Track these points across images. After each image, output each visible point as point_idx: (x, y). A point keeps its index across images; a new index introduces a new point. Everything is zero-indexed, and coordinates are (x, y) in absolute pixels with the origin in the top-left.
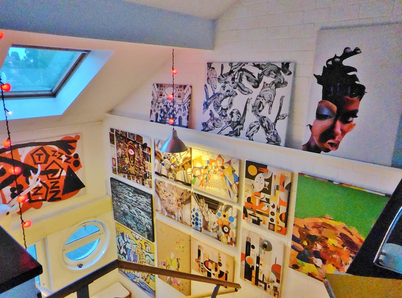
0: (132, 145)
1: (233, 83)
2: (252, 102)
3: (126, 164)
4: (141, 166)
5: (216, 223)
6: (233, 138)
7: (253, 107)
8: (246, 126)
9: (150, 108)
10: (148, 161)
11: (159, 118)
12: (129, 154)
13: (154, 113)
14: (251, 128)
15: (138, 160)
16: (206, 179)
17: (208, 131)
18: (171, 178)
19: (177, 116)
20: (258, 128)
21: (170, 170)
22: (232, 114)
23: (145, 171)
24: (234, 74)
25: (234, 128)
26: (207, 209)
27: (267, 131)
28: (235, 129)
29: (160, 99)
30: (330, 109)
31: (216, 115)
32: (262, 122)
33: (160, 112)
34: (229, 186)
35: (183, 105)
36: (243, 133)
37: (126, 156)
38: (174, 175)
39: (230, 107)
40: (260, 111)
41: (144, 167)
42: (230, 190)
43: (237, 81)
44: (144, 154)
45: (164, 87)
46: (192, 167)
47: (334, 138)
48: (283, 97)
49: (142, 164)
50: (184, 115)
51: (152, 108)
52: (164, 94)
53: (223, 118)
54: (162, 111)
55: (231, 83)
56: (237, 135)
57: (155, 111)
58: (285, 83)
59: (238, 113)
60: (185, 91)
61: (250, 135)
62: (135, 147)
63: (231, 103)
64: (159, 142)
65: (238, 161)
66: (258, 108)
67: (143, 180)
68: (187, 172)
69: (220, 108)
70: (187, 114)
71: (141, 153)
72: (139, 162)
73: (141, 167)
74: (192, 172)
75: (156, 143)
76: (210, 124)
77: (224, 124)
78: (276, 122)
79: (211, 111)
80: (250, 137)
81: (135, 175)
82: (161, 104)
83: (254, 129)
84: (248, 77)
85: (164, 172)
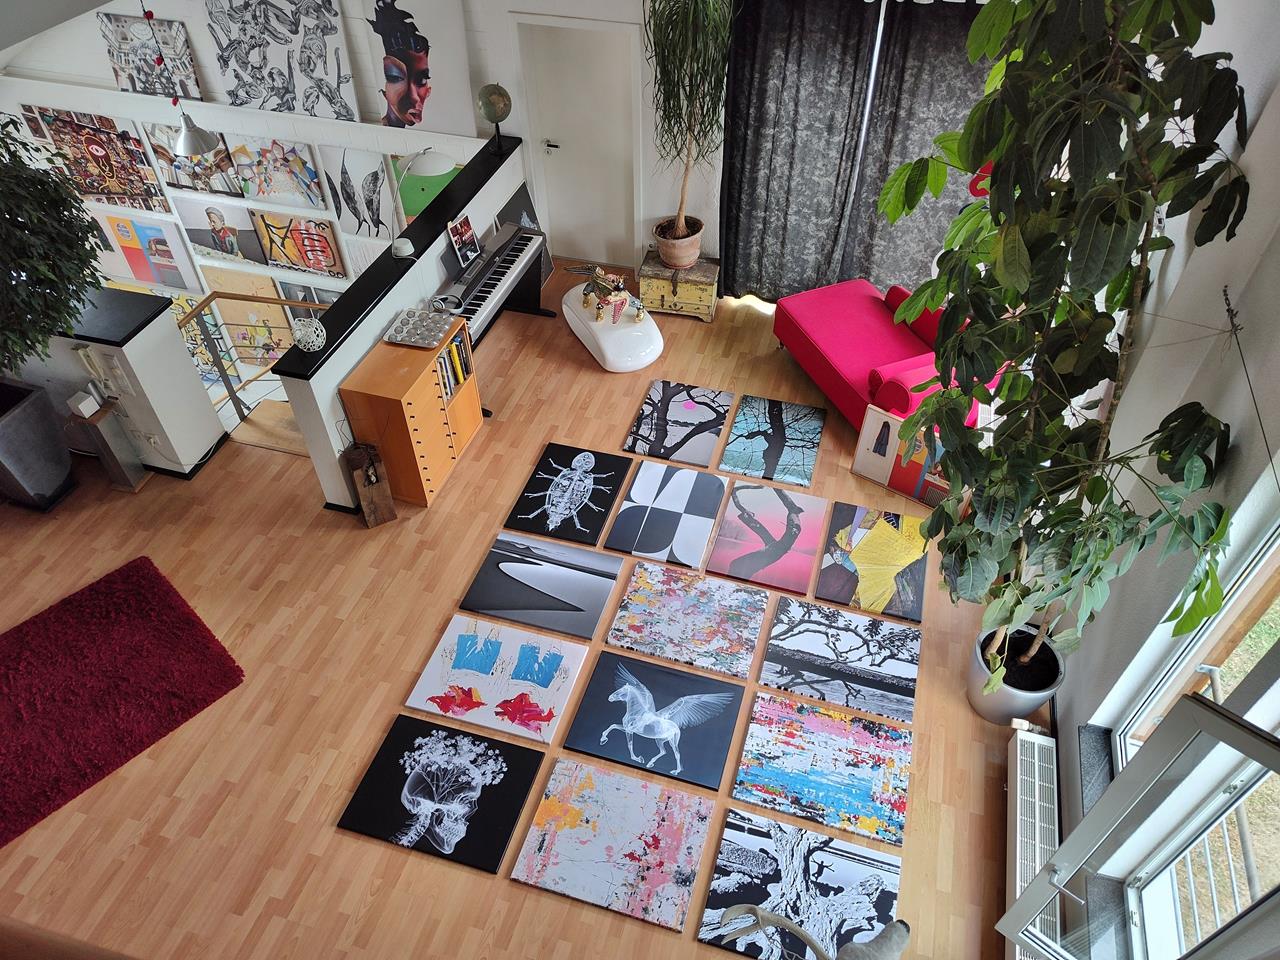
0: (95, 135)
1: (257, 24)
2: (297, 55)
3: (92, 175)
4: (131, 174)
6: (286, 114)
7: (300, 64)
8: (299, 94)
9: (110, 65)
10: (142, 162)
11: (139, 86)
12: (92, 154)
13: (124, 76)
14: (308, 98)
15: (120, 166)
16: (265, 180)
17: (241, 104)
18: (202, 189)
19: (176, 79)
20: (318, 97)
21: (195, 176)
22: (271, 74)
23: (144, 184)
24: (253, 7)
25: (282, 99)
27: (331, 101)
28: (285, 100)
29: (126, 47)
30: (401, 70)
31: (247, 78)
32: (320, 89)
33: (135, 72)
34: (304, 187)
35: (180, 59)
36: (298, 105)
37: (88, 160)
38: (207, 184)
39: (266, 65)
40: (312, 71)
41: (140, 177)
42: (309, 192)
43: (261, 20)
44: (129, 152)
45: (125, 21)
46: (235, 165)
47: (414, 107)
48: (337, 50)
49: (131, 171)
50: (188, 77)
51: (114, 63)
52: (130, 36)
53: (259, 82)
54: (139, 70)
55: (253, 25)
56: (291, 109)
57: (123, 70)
58: (334, 29)
59: (281, 74)
60: (173, 33)
61: (310, 108)
62: (101, 140)
63: (265, 58)
64: (154, 126)
65: (306, 148)
66: (307, 66)
67: (145, 200)
68: (228, 176)
69: (250, 68)
70: (193, 76)
71: (121, 151)
72: (123, 167)
73: (131, 178)
74: (237, 173)
75: (149, 129)
76: (242, 93)
77: (265, 93)
78: (338, 86)
79: (235, 71)
80: (310, 111)
81: (125, 194)
82: (131, 57)
83: (312, 98)
84: (277, 17)
85: (185, 180)
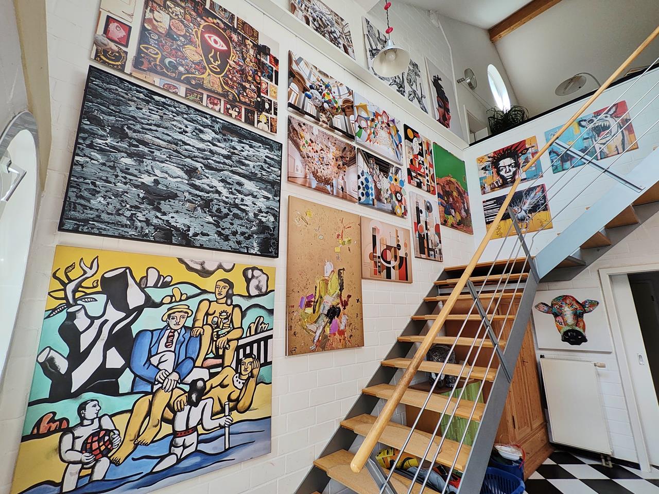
5: (389, 190)
16: (374, 133)
18: (324, 122)
21: (321, 109)
23: (260, 97)
26: (378, 172)
34: (396, 147)
38: (330, 119)
46: (357, 115)
74: (356, 121)
85: (310, 109)
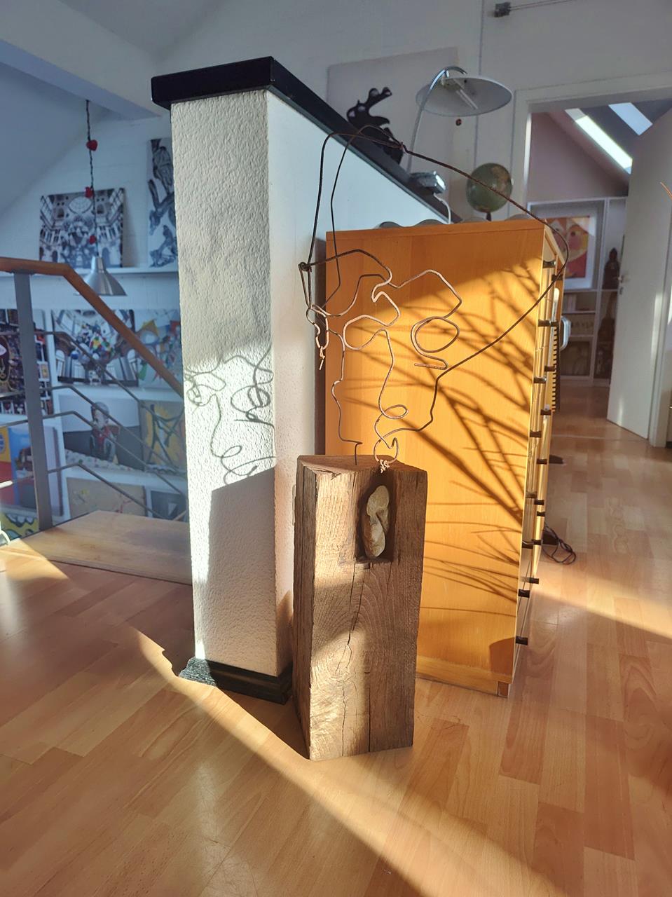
9: (38, 245)
10: (41, 358)
13: (48, 254)
18: (94, 380)
21: (90, 365)
29: (59, 224)
33: (61, 248)
35: (110, 226)
45: (67, 198)
51: (43, 242)
52: (67, 211)
54: (65, 245)
57: (49, 248)
60: (111, 200)
64: (62, 312)
70: (118, 242)
74: (137, 356)
75: (57, 315)
81: (12, 398)
82: (62, 233)
85: (78, 372)
